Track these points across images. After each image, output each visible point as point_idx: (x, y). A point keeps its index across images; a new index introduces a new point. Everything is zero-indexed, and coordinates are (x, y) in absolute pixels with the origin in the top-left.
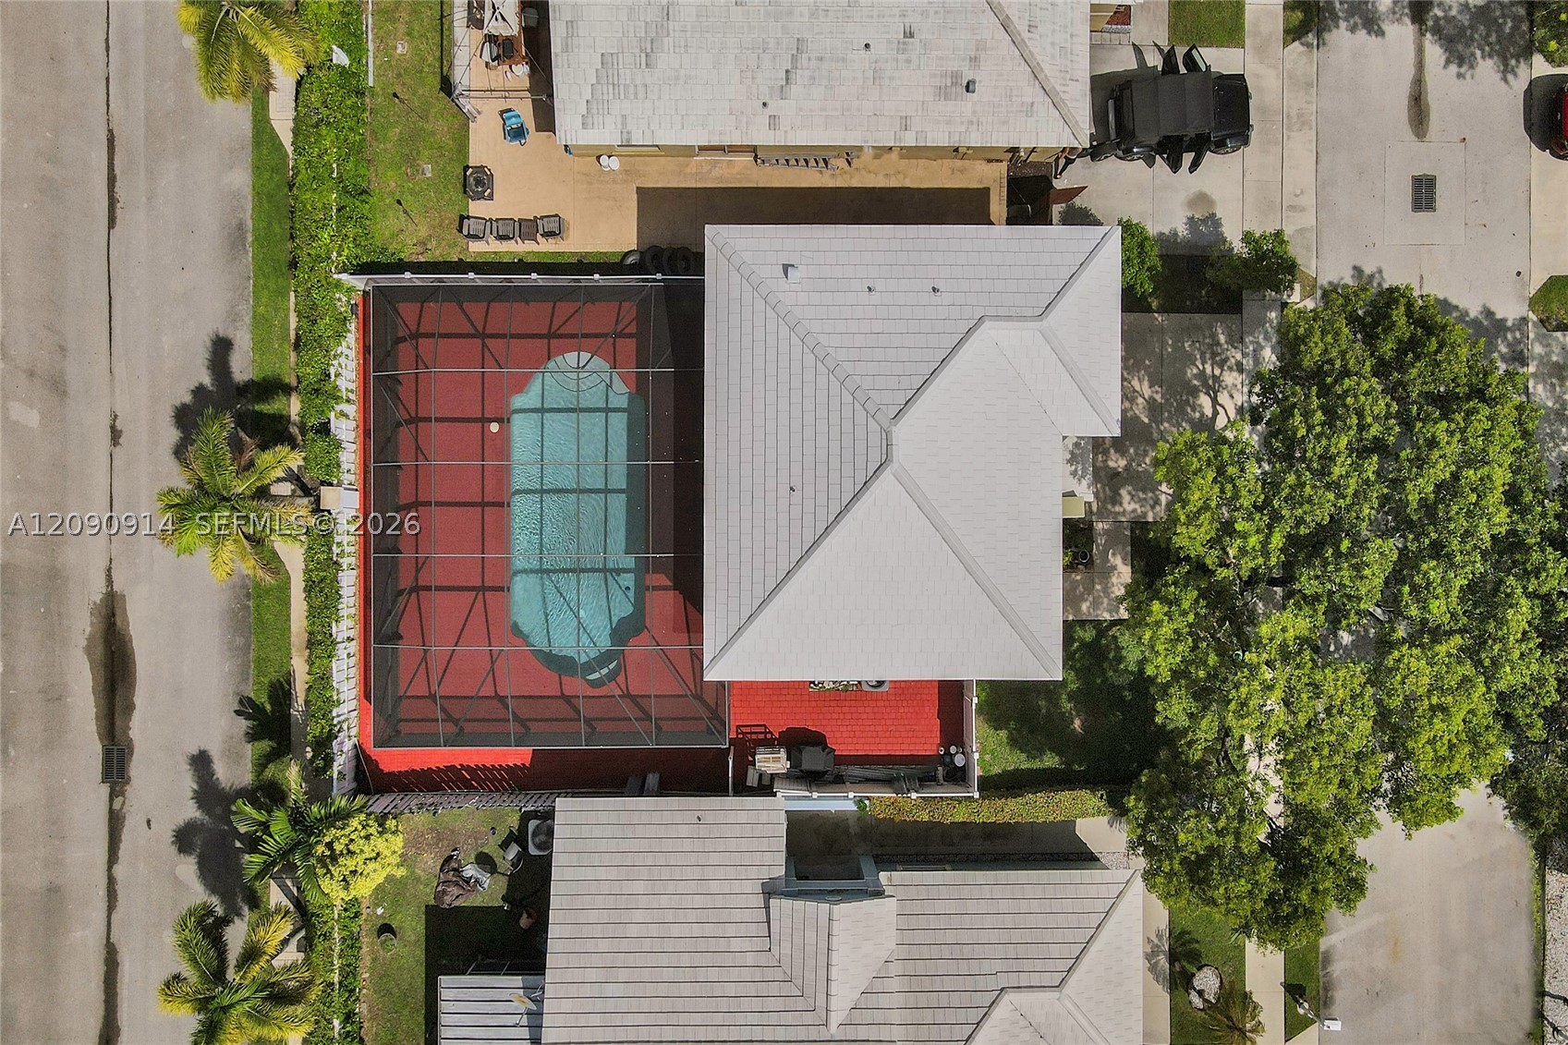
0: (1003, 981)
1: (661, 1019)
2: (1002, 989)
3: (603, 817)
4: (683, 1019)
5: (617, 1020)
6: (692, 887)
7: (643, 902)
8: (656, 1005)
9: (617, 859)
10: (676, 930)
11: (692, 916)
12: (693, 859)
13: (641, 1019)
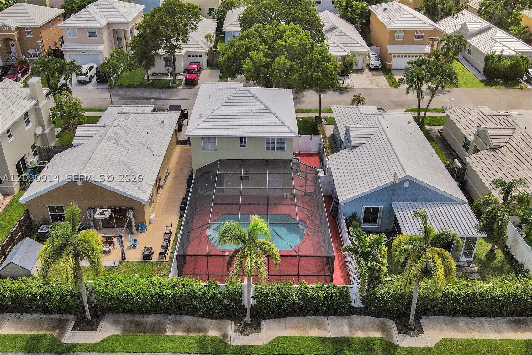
0: (359, 114)
1: (389, 155)
2: (361, 114)
3: (342, 189)
4: (387, 151)
5: (393, 163)
6: (355, 164)
7: (361, 171)
8: (386, 158)
9: (352, 182)
10: (366, 162)
11: (362, 160)
12: (348, 167)
13: (391, 159)
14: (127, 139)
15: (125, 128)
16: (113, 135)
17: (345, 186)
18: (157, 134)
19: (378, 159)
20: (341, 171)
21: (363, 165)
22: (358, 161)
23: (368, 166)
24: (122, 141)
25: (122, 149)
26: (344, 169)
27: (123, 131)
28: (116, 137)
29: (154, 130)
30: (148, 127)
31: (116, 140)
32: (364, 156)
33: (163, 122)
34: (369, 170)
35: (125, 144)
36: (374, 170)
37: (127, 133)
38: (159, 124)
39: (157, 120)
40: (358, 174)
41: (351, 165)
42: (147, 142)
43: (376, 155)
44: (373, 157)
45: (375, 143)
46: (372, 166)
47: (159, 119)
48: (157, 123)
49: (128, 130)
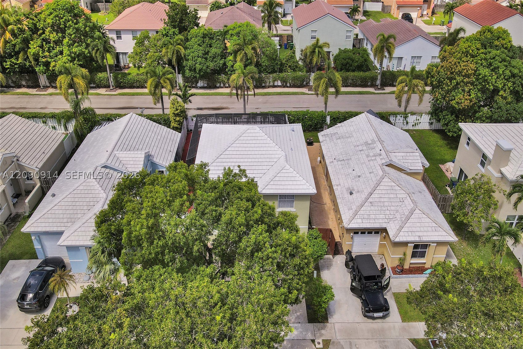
1: (130, 129)
6: (156, 144)
7: (156, 137)
9: (166, 137)
11: (150, 142)
14: (362, 152)
15: (374, 158)
16: (375, 145)
17: (172, 138)
18: (347, 177)
19: (139, 134)
20: (169, 148)
21: (151, 139)
22: (153, 144)
23: (149, 136)
24: (365, 148)
25: (358, 143)
26: (166, 147)
27: (371, 154)
28: (372, 146)
29: (352, 178)
30: (359, 177)
31: (369, 144)
32: (146, 144)
33: (351, 193)
34: (150, 133)
35: (360, 148)
36: (148, 131)
37: (368, 156)
38: (354, 190)
39: (358, 192)
40: (159, 137)
41: (159, 146)
42: (348, 164)
43: (138, 136)
44: (141, 137)
45: (130, 144)
46: (146, 134)
47: (358, 194)
48: (355, 188)
49: (370, 158)
